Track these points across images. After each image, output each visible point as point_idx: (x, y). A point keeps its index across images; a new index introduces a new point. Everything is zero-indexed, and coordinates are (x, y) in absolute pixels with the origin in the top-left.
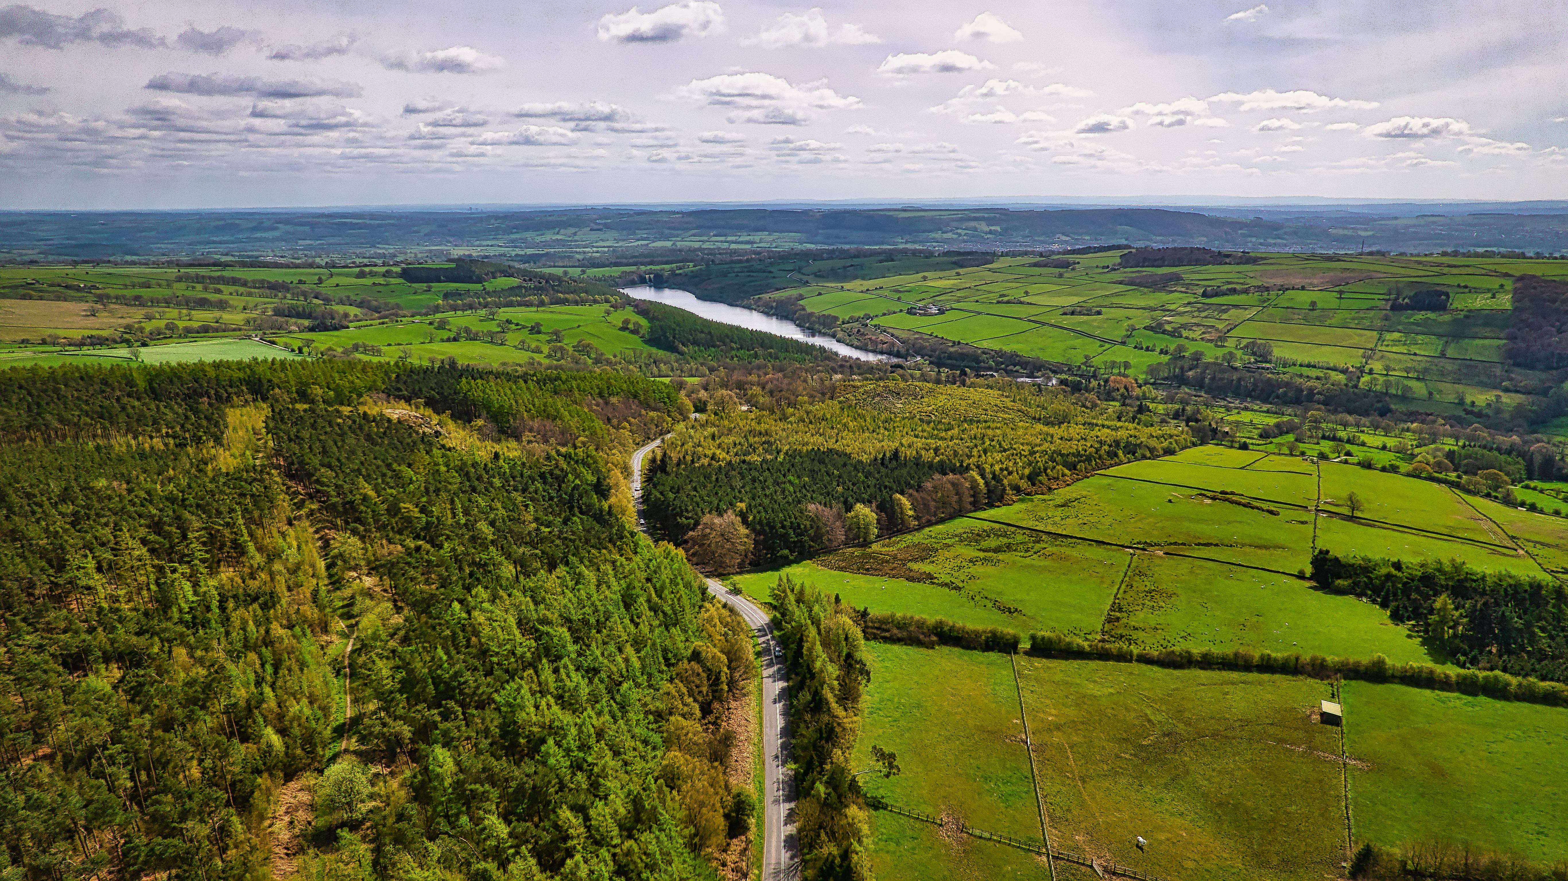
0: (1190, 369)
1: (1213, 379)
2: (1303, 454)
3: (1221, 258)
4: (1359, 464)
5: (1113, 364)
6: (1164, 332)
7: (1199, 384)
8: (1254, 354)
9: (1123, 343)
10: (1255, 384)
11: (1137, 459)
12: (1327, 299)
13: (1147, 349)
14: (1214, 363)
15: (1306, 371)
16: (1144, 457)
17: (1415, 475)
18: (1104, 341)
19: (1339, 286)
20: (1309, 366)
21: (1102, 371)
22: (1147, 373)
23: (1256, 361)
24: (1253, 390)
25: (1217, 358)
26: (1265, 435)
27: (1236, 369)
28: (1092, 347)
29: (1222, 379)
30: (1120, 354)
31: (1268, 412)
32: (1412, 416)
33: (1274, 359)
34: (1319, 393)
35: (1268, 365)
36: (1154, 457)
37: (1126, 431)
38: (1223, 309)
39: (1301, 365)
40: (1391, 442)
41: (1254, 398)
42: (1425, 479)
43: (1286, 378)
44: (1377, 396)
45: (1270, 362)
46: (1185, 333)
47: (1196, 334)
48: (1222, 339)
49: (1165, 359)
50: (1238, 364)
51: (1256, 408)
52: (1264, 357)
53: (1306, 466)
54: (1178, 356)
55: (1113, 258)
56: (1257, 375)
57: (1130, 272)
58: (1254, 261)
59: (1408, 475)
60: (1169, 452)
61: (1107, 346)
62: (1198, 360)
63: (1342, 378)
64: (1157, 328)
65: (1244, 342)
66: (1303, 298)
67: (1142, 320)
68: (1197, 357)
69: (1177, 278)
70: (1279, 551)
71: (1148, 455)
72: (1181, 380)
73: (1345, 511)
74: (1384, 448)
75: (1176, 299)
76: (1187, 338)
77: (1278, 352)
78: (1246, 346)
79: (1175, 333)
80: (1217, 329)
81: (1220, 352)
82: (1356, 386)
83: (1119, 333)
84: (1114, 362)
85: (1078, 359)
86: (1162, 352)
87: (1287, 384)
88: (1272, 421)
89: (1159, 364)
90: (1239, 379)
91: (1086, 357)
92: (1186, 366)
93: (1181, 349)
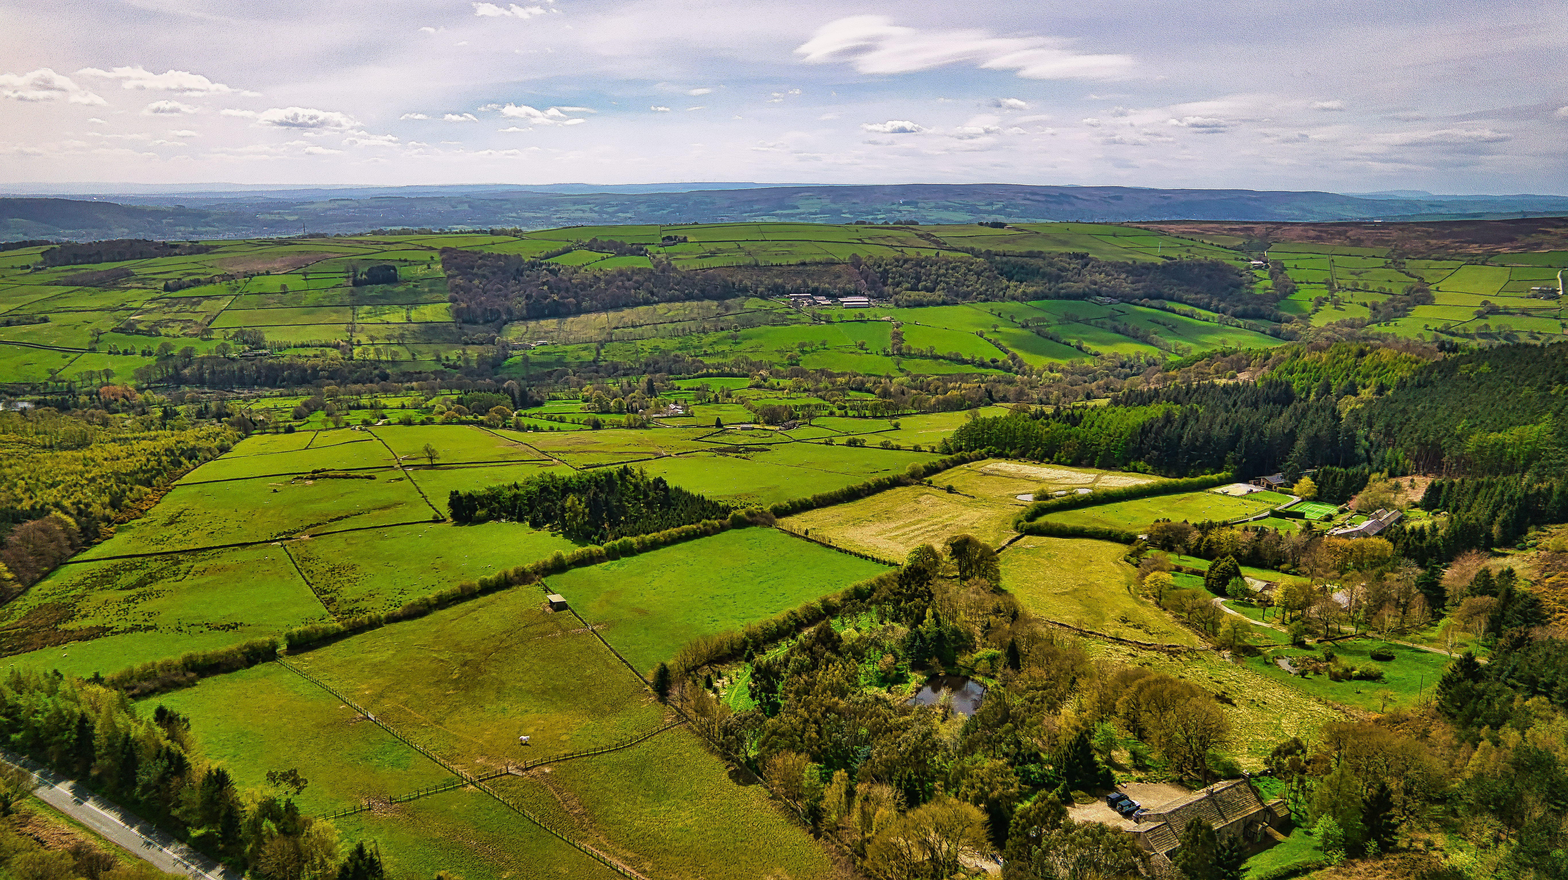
0: (185, 367)
1: (213, 373)
2: (348, 425)
3: (168, 250)
4: (400, 423)
5: (91, 375)
6: (138, 332)
7: (199, 381)
8: (246, 342)
9: (93, 350)
10: (258, 371)
11: (201, 463)
12: (295, 282)
13: (126, 353)
14: (209, 357)
15: (302, 352)
16: (207, 460)
17: (447, 422)
18: (65, 351)
19: (300, 267)
20: (303, 346)
21: (79, 384)
22: (136, 378)
23: (251, 349)
24: (258, 378)
25: (209, 351)
26: (298, 416)
27: (233, 359)
28: (55, 360)
29: (223, 372)
30: (96, 363)
31: (281, 396)
32: (408, 376)
33: (268, 344)
34: (322, 370)
35: (264, 351)
36: (215, 458)
37: (166, 439)
38: (196, 301)
39: (295, 347)
40: (407, 401)
41: (262, 385)
42: (456, 424)
43: (286, 359)
44: (372, 364)
45: (264, 348)
46: (163, 331)
47: (176, 329)
48: (206, 333)
49: (151, 360)
50: (234, 355)
51: (268, 394)
52: (257, 344)
53: (358, 435)
54: (165, 356)
55: (33, 256)
56: (257, 362)
57: (61, 271)
58: (206, 250)
59: (443, 423)
60: (224, 450)
61: (73, 356)
62: (189, 356)
63: (335, 353)
64: (129, 329)
65: (232, 333)
66: (273, 283)
67: (106, 322)
68: (188, 354)
69: (128, 274)
70: (400, 508)
71: (209, 456)
72: (178, 380)
73: (426, 462)
74: (403, 407)
75: (136, 297)
76: (167, 335)
77: (270, 337)
78: (235, 336)
79: (152, 332)
80: (196, 323)
81: (212, 346)
82: (351, 358)
83: (83, 339)
84: (92, 372)
85: (42, 376)
86: (144, 354)
87: (290, 366)
88: (297, 403)
89: (148, 366)
90: (241, 369)
91: (51, 371)
92: (179, 363)
93: (166, 347)
